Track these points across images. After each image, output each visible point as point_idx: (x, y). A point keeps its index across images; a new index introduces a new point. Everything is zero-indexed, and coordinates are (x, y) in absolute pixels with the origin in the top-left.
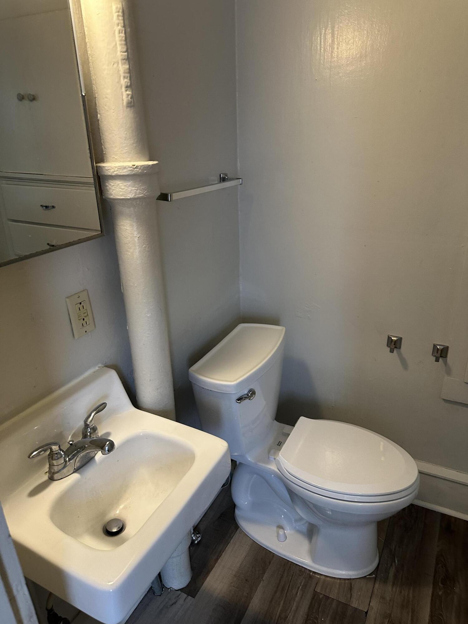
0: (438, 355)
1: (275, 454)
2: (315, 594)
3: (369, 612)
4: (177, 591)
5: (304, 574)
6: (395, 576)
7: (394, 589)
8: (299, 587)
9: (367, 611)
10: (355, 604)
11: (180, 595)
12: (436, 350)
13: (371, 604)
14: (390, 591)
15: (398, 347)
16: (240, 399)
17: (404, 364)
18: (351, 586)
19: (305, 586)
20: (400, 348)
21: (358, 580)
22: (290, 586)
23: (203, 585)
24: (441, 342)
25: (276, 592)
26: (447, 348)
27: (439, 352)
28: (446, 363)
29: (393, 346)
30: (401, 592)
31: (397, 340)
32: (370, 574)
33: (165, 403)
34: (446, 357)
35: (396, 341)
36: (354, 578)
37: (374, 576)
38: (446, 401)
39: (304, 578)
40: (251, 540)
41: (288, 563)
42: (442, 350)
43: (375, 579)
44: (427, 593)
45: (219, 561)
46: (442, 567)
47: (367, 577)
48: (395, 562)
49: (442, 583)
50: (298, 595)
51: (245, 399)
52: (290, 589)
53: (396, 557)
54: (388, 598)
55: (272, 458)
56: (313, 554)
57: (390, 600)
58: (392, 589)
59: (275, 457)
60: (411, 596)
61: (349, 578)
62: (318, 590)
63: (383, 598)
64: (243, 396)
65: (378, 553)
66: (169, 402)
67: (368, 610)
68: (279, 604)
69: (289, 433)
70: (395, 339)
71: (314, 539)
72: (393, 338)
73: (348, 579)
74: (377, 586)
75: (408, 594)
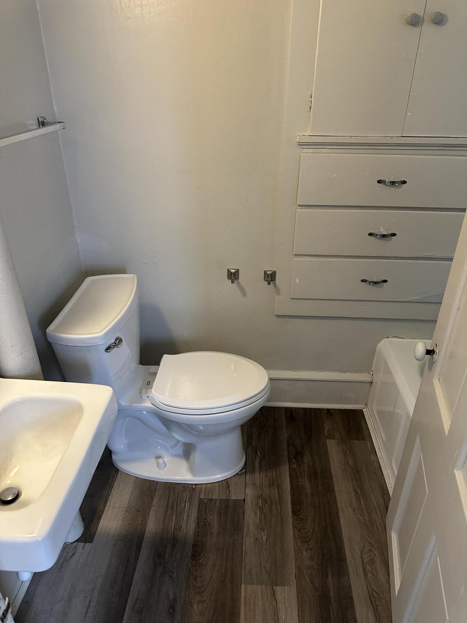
0: (269, 279)
1: (146, 392)
2: (201, 500)
3: (246, 498)
4: (73, 544)
5: (188, 488)
6: (260, 465)
7: (261, 475)
8: (186, 501)
9: (245, 499)
10: (233, 497)
11: (76, 546)
12: (267, 276)
13: (246, 493)
14: (258, 477)
15: (237, 278)
16: (108, 349)
17: (243, 292)
18: (228, 484)
19: (191, 498)
20: (238, 278)
21: (232, 478)
22: (178, 502)
23: (98, 529)
24: (270, 269)
25: (166, 512)
26: (275, 272)
27: (270, 277)
28: (275, 285)
29: (233, 278)
30: (267, 476)
31: (235, 271)
32: (241, 470)
33: (32, 367)
34: (275, 280)
35: (234, 273)
36: (229, 477)
37: (244, 470)
38: (278, 316)
39: (188, 492)
40: (134, 477)
41: (171, 484)
42: (271, 274)
43: (246, 473)
44: (285, 470)
45: (108, 504)
46: (293, 447)
47: (239, 473)
48: (258, 454)
49: (294, 459)
50: (186, 506)
51: (113, 348)
52: (178, 504)
53: (258, 450)
54: (258, 484)
55: (144, 397)
56: (192, 470)
57: (260, 484)
58: (260, 475)
59: (148, 395)
60: (274, 475)
61: (225, 478)
62: (202, 497)
63: (254, 484)
64: (112, 345)
65: (244, 453)
66: (35, 365)
67: (245, 497)
68: (172, 520)
69: (156, 372)
70: (234, 271)
71: (192, 457)
72: (231, 271)
73: (225, 480)
74: (248, 477)
75: (272, 476)
